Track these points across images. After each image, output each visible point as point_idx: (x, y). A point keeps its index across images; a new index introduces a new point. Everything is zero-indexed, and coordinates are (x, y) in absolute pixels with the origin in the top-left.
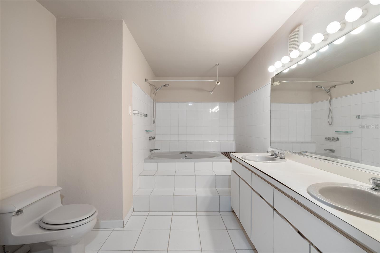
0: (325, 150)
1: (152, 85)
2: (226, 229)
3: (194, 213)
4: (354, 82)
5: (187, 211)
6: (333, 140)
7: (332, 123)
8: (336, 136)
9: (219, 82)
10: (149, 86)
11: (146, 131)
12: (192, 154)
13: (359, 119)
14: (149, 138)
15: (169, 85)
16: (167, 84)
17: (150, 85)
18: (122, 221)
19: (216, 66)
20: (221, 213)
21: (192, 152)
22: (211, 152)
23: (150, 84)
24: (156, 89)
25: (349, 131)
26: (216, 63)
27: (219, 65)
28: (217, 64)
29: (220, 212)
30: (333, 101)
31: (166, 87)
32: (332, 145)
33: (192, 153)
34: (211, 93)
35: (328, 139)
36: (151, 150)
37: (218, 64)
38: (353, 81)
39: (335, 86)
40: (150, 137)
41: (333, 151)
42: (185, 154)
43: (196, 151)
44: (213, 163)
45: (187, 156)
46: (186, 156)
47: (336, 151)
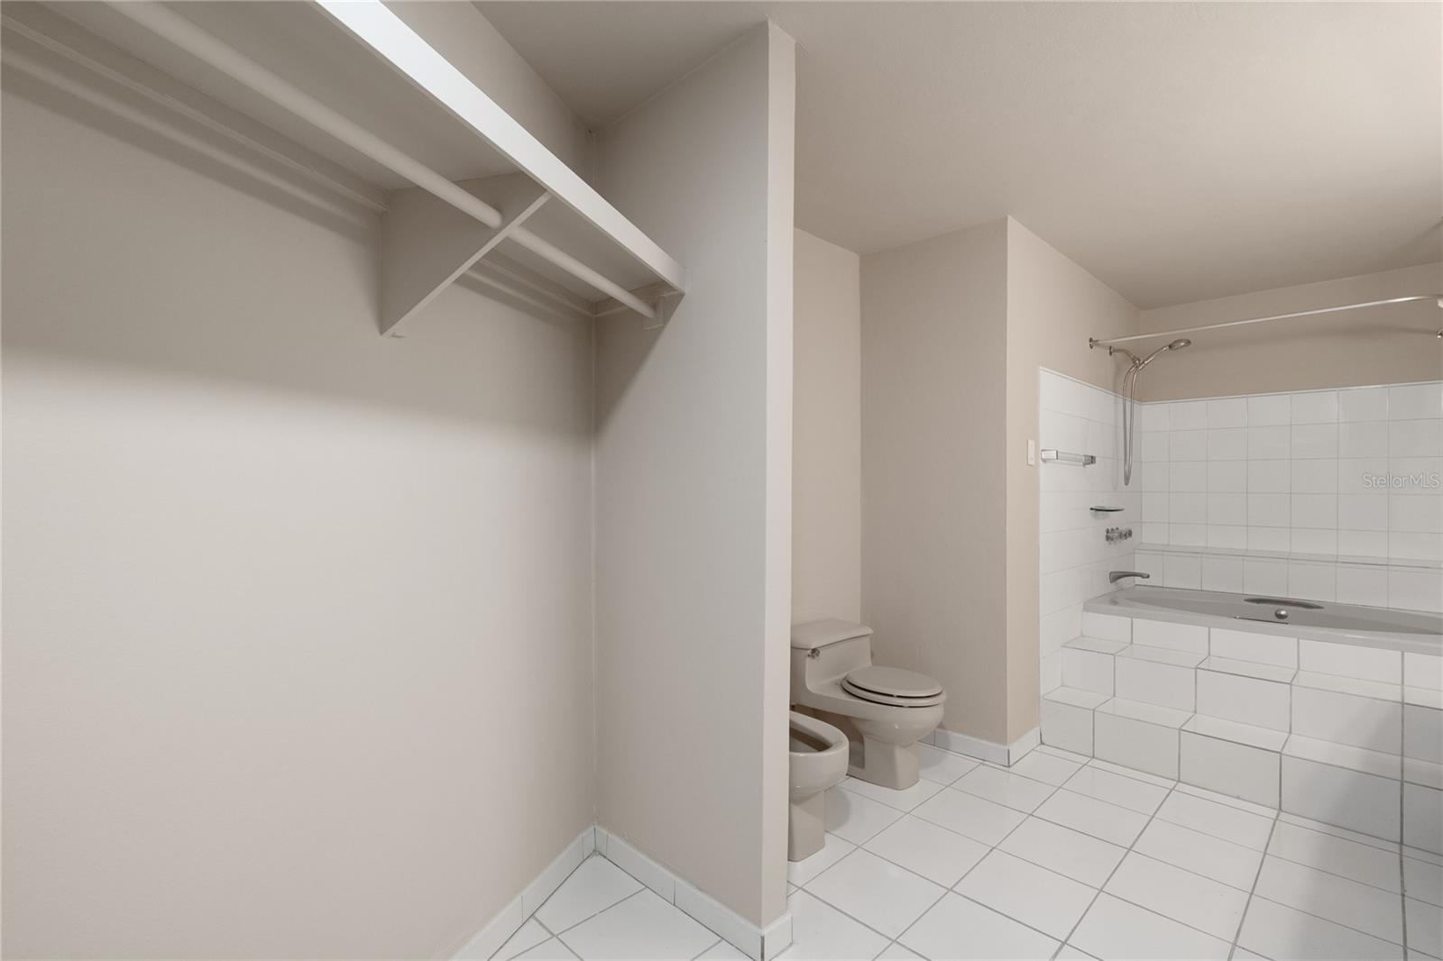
1: (1118, 351)
3: (1268, 812)
10: (1108, 355)
11: (1092, 509)
12: (1315, 610)
14: (1108, 532)
15: (1188, 342)
16: (1180, 341)
17: (1111, 353)
18: (1007, 748)
21: (1317, 604)
23: (1110, 350)
24: (1136, 362)
31: (1176, 348)
33: (1318, 607)
36: (1116, 577)
40: (1112, 530)
42: (1275, 607)
43: (1343, 600)
44: (1403, 655)
45: (1288, 616)
46: (1279, 614)
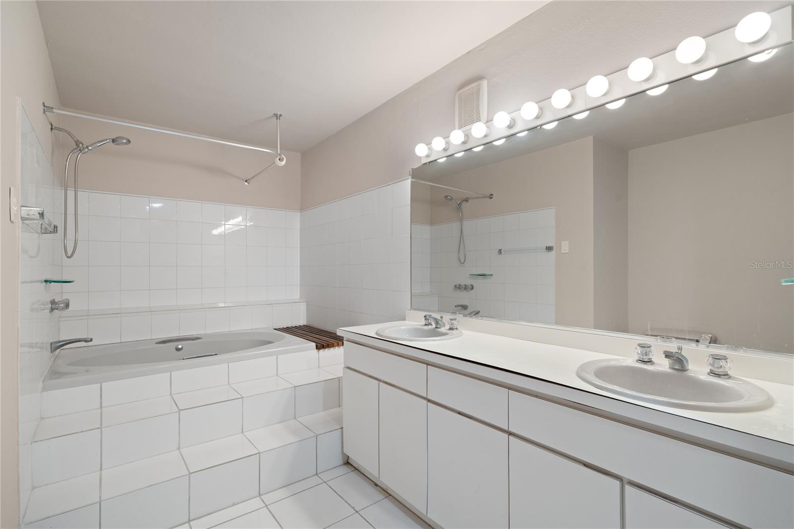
0: (456, 306)
1: (60, 129)
2: (355, 510)
3: (256, 503)
4: (494, 197)
5: (234, 505)
6: (465, 289)
7: (465, 261)
8: (469, 282)
9: (285, 158)
10: (50, 131)
11: (46, 281)
12: (198, 341)
13: (502, 255)
14: (53, 304)
15: (129, 141)
16: (124, 138)
17: (52, 129)
19: (272, 117)
20: (325, 476)
21: (196, 336)
22: (250, 331)
23: (52, 125)
24: (77, 145)
25: (488, 273)
26: (276, 113)
27: (281, 117)
28: (276, 115)
29: (319, 475)
30: (466, 224)
31: (118, 144)
32: (463, 298)
33: (198, 339)
34: (246, 183)
35: (458, 287)
36: (61, 345)
37: (281, 115)
38: (492, 195)
39: (466, 200)
40: (55, 301)
41: (465, 307)
42: (174, 344)
43: (209, 331)
45: (184, 349)
46: (178, 350)
47: (469, 307)
